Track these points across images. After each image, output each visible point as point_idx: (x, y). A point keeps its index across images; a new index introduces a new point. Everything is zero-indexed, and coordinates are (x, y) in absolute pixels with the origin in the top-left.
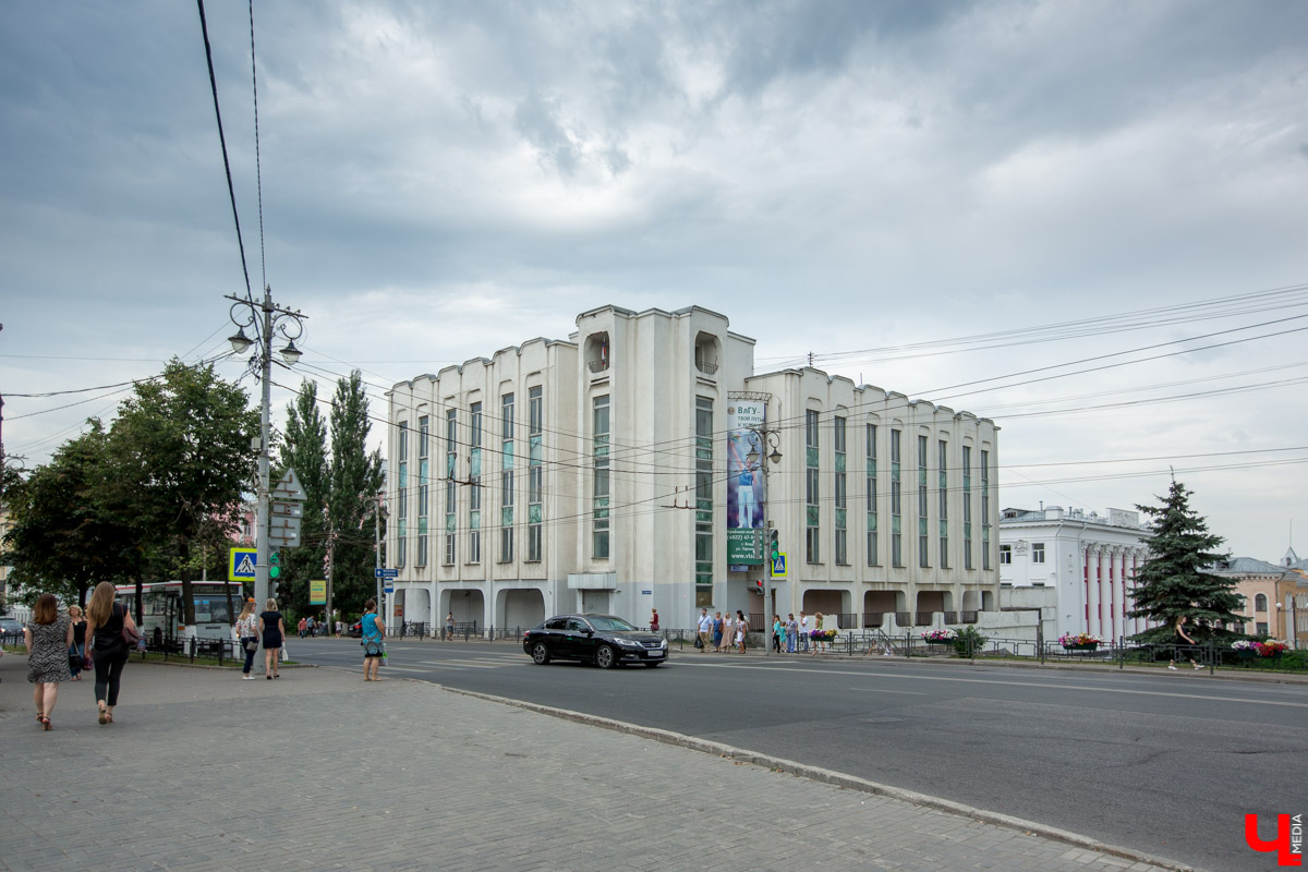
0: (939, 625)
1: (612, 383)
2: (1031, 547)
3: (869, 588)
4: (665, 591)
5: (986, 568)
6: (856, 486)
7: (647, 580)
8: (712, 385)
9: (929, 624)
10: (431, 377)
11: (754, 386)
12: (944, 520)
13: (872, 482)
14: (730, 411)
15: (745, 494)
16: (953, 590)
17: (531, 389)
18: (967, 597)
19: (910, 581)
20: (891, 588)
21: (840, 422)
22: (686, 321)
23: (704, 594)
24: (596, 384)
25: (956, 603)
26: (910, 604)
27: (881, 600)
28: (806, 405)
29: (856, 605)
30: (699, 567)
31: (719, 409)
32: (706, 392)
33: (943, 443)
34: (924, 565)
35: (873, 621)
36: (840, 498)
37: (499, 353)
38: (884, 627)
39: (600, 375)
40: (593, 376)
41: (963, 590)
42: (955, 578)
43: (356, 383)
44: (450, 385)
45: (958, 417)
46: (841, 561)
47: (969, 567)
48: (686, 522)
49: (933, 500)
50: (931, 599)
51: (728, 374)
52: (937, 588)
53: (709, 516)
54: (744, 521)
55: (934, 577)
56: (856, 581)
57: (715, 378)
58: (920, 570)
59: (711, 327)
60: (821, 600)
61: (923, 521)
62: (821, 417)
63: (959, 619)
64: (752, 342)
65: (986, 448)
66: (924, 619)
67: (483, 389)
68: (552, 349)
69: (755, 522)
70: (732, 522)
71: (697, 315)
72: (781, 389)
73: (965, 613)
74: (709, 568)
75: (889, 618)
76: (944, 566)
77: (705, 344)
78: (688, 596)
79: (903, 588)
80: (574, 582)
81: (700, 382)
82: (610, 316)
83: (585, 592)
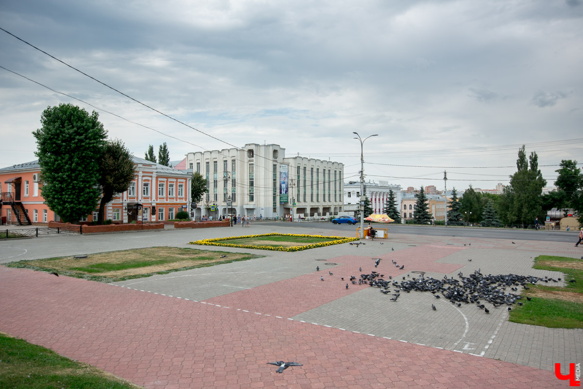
0: (328, 216)
1: (254, 161)
2: (356, 193)
3: (311, 207)
4: (266, 209)
5: (340, 201)
6: (308, 183)
7: (262, 206)
8: (276, 162)
9: (325, 215)
10: (201, 153)
11: (286, 161)
12: (329, 190)
13: (312, 182)
14: (280, 167)
15: (284, 186)
16: (332, 207)
17: (232, 160)
18: (335, 208)
19: (321, 205)
20: (316, 207)
21: (305, 168)
22: (271, 147)
23: (275, 209)
24: (250, 161)
25: (332, 210)
26: (321, 211)
27: (314, 210)
28: (297, 165)
29: (308, 211)
30: (274, 203)
31: (278, 167)
32: (275, 163)
33: (329, 170)
34: (324, 201)
35: (312, 215)
36: (305, 186)
37: (223, 150)
38: (315, 216)
39: (251, 159)
40: (249, 159)
41: (334, 207)
42: (332, 204)
43: (165, 146)
44: (207, 156)
45: (333, 163)
46: (305, 201)
47: (336, 201)
48: (271, 193)
49: (327, 184)
50: (326, 209)
51: (280, 159)
52: (327, 207)
53: (276, 192)
54: (283, 192)
55: (327, 204)
56: (308, 206)
57: (277, 160)
58: (323, 202)
59: (276, 148)
60: (301, 210)
61: (324, 190)
62: (300, 168)
63: (333, 214)
64: (284, 149)
65: (340, 170)
66: (324, 214)
67: (218, 158)
68: (238, 151)
69: (286, 193)
70: (281, 193)
71: (274, 146)
72: (292, 162)
73: (334, 213)
74: (276, 203)
75: (316, 214)
76: (329, 201)
77: (275, 151)
78: (272, 210)
79: (319, 207)
80: (245, 207)
81: (274, 161)
82: (254, 146)
83: (247, 209)
